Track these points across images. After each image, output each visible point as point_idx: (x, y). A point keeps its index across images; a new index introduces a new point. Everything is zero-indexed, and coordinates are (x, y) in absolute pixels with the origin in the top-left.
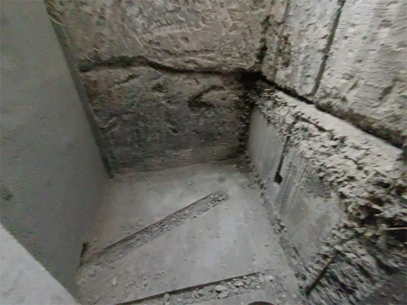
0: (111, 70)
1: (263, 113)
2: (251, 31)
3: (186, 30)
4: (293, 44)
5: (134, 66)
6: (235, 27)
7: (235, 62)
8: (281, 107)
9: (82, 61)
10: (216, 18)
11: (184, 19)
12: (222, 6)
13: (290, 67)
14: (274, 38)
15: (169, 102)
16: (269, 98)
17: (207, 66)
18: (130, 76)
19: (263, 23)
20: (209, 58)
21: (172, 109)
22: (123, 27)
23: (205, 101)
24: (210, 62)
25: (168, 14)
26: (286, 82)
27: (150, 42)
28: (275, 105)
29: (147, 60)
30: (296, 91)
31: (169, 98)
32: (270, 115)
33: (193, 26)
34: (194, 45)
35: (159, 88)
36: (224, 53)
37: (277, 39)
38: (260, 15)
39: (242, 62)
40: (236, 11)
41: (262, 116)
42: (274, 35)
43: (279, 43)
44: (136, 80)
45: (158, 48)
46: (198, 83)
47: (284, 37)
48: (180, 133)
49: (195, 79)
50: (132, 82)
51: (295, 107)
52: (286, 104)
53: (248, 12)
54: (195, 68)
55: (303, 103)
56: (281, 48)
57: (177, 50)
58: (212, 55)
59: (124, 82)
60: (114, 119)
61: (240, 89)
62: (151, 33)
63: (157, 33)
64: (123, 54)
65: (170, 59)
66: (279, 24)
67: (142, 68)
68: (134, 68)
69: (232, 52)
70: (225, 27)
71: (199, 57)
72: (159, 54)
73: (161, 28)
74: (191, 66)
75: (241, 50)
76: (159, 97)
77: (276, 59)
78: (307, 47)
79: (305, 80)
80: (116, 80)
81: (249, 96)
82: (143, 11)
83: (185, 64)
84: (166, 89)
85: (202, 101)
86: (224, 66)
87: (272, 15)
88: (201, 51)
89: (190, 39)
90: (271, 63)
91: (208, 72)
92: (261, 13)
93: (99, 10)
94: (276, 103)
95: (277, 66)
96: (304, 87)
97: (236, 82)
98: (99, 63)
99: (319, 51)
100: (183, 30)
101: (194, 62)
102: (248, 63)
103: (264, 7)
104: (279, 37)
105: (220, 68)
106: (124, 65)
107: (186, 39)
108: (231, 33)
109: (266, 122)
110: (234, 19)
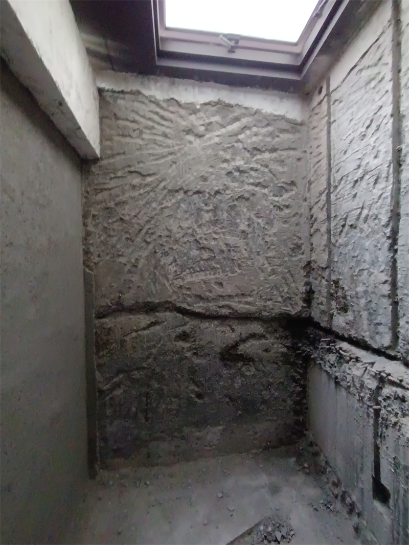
0: (132, 317)
1: (326, 371)
2: (292, 276)
3: (221, 276)
4: (346, 288)
5: (158, 311)
6: (274, 272)
7: (277, 307)
8: (351, 363)
9: (102, 307)
10: (253, 264)
11: (218, 266)
12: (259, 254)
13: (350, 313)
14: (321, 281)
15: (195, 354)
16: (329, 351)
17: (244, 311)
18: (152, 323)
19: (304, 268)
20: (247, 303)
21: (199, 364)
22: (155, 274)
23: (242, 353)
24: (247, 306)
25: (202, 262)
26: (349, 330)
27: (181, 287)
28: (342, 361)
29: (174, 305)
30: (367, 342)
31: (196, 349)
32: (337, 374)
33: (228, 271)
34: (229, 289)
35: (184, 336)
36: (264, 297)
37: (324, 282)
38: (300, 261)
39: (286, 306)
40: (274, 258)
41: (324, 375)
42: (319, 279)
43: (329, 286)
44: (158, 327)
45: (188, 293)
46: (233, 330)
47: (334, 281)
48: (206, 400)
49: (230, 326)
50: (152, 329)
51: (372, 364)
52: (357, 360)
53: (286, 259)
54: (230, 313)
55: (383, 359)
56: (332, 291)
57: (210, 295)
58: (249, 299)
59: (144, 329)
60: (121, 376)
61: (286, 337)
62: (183, 279)
63: (189, 279)
64: (149, 300)
65: (201, 304)
66: (324, 269)
67: (168, 314)
68: (157, 314)
69: (273, 295)
70: (263, 271)
71: (234, 302)
72: (189, 299)
73: (194, 275)
74: (225, 311)
75: (283, 294)
76: (183, 348)
77: (329, 304)
78: (366, 292)
79: (376, 328)
80: (135, 328)
81: (300, 347)
82: (178, 260)
83: (218, 309)
84: (193, 337)
85: (239, 353)
86: (265, 311)
87: (314, 261)
88: (237, 295)
89: (224, 284)
90: (323, 307)
91: (245, 318)
92: (301, 259)
93: (133, 260)
94: (341, 357)
95: (331, 312)
96: (377, 337)
97: (281, 329)
98: (120, 308)
99: (384, 296)
100: (217, 275)
101: (229, 307)
102: (293, 308)
103: (303, 253)
104: (327, 281)
105: (260, 314)
106: (146, 311)
107: (221, 284)
108: (271, 278)
109: (333, 385)
110: (272, 264)
